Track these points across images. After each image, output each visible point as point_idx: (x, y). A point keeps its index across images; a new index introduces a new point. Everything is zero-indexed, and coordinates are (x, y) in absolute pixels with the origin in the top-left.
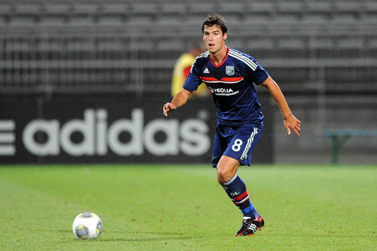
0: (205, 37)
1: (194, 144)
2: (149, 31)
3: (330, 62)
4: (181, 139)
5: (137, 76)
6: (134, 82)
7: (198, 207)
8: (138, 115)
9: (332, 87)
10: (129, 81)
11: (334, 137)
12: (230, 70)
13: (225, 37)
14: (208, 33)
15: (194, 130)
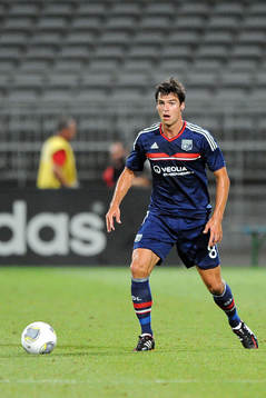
0: (159, 106)
1: (87, 242)
2: (33, 107)
3: (250, 145)
4: (71, 236)
5: (19, 161)
6: (16, 169)
7: (92, 318)
8: (20, 208)
9: (251, 175)
10: (9, 167)
11: (254, 234)
12: (186, 144)
13: (183, 107)
14: (162, 103)
15: (87, 226)
